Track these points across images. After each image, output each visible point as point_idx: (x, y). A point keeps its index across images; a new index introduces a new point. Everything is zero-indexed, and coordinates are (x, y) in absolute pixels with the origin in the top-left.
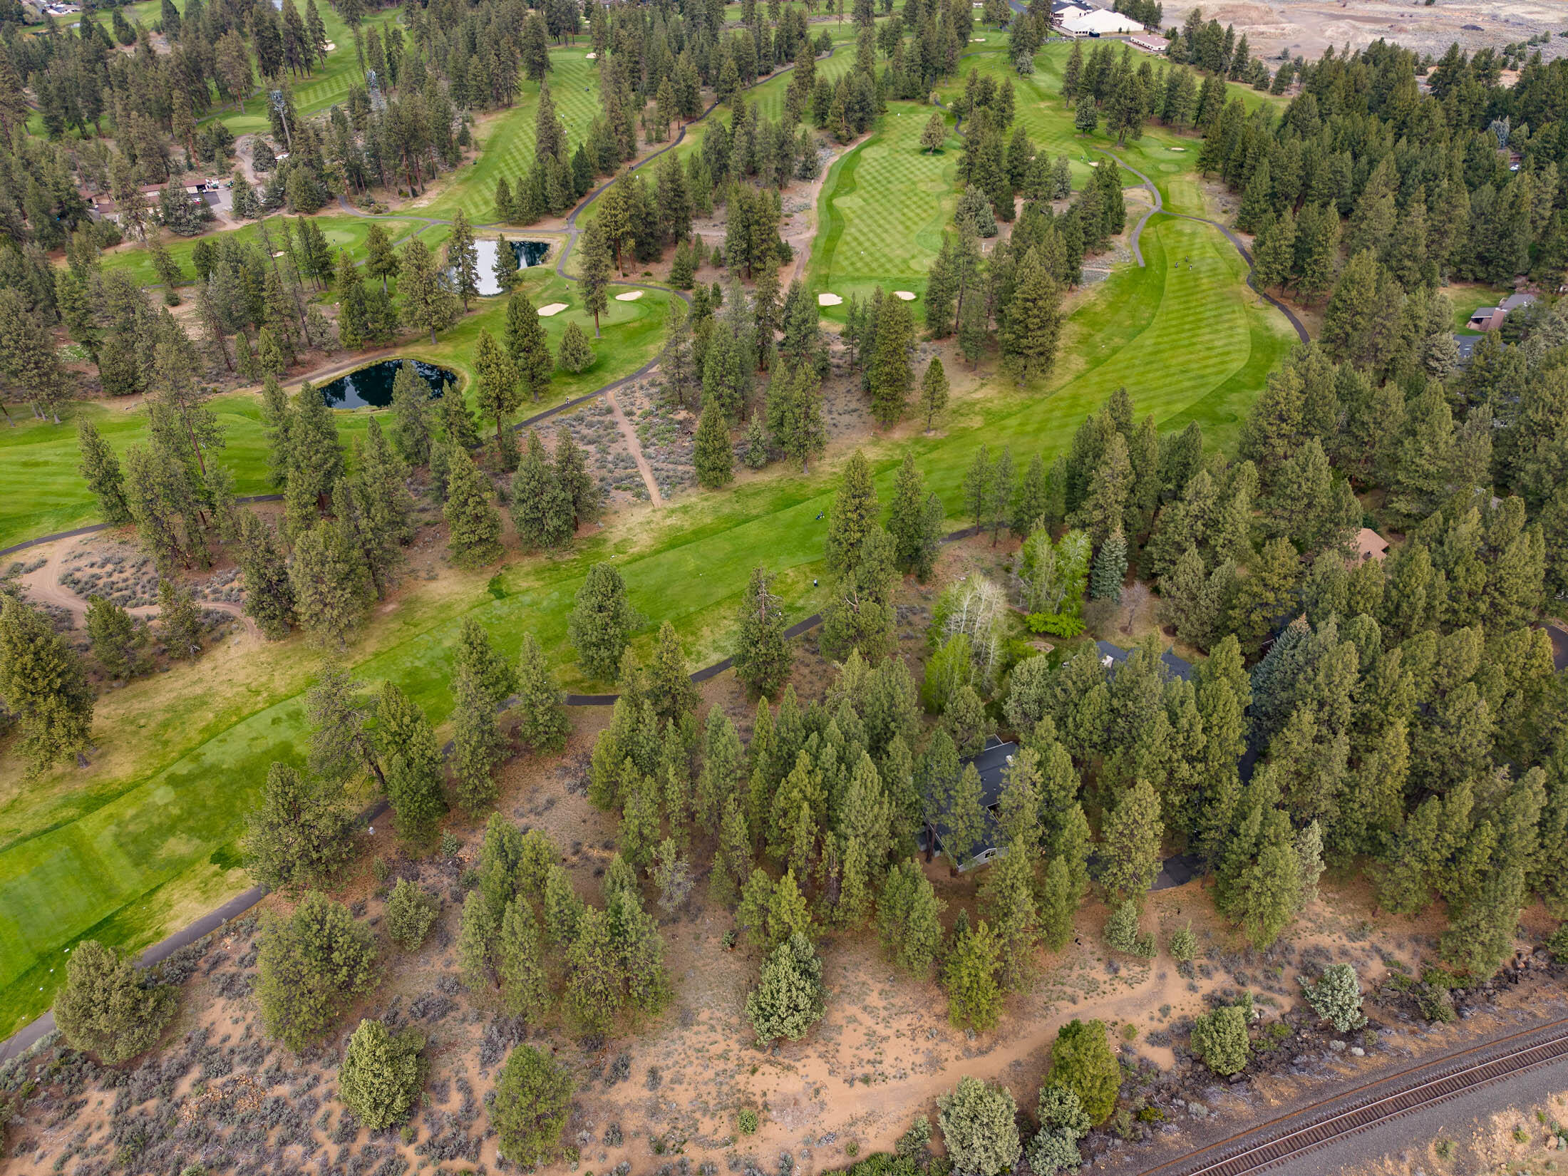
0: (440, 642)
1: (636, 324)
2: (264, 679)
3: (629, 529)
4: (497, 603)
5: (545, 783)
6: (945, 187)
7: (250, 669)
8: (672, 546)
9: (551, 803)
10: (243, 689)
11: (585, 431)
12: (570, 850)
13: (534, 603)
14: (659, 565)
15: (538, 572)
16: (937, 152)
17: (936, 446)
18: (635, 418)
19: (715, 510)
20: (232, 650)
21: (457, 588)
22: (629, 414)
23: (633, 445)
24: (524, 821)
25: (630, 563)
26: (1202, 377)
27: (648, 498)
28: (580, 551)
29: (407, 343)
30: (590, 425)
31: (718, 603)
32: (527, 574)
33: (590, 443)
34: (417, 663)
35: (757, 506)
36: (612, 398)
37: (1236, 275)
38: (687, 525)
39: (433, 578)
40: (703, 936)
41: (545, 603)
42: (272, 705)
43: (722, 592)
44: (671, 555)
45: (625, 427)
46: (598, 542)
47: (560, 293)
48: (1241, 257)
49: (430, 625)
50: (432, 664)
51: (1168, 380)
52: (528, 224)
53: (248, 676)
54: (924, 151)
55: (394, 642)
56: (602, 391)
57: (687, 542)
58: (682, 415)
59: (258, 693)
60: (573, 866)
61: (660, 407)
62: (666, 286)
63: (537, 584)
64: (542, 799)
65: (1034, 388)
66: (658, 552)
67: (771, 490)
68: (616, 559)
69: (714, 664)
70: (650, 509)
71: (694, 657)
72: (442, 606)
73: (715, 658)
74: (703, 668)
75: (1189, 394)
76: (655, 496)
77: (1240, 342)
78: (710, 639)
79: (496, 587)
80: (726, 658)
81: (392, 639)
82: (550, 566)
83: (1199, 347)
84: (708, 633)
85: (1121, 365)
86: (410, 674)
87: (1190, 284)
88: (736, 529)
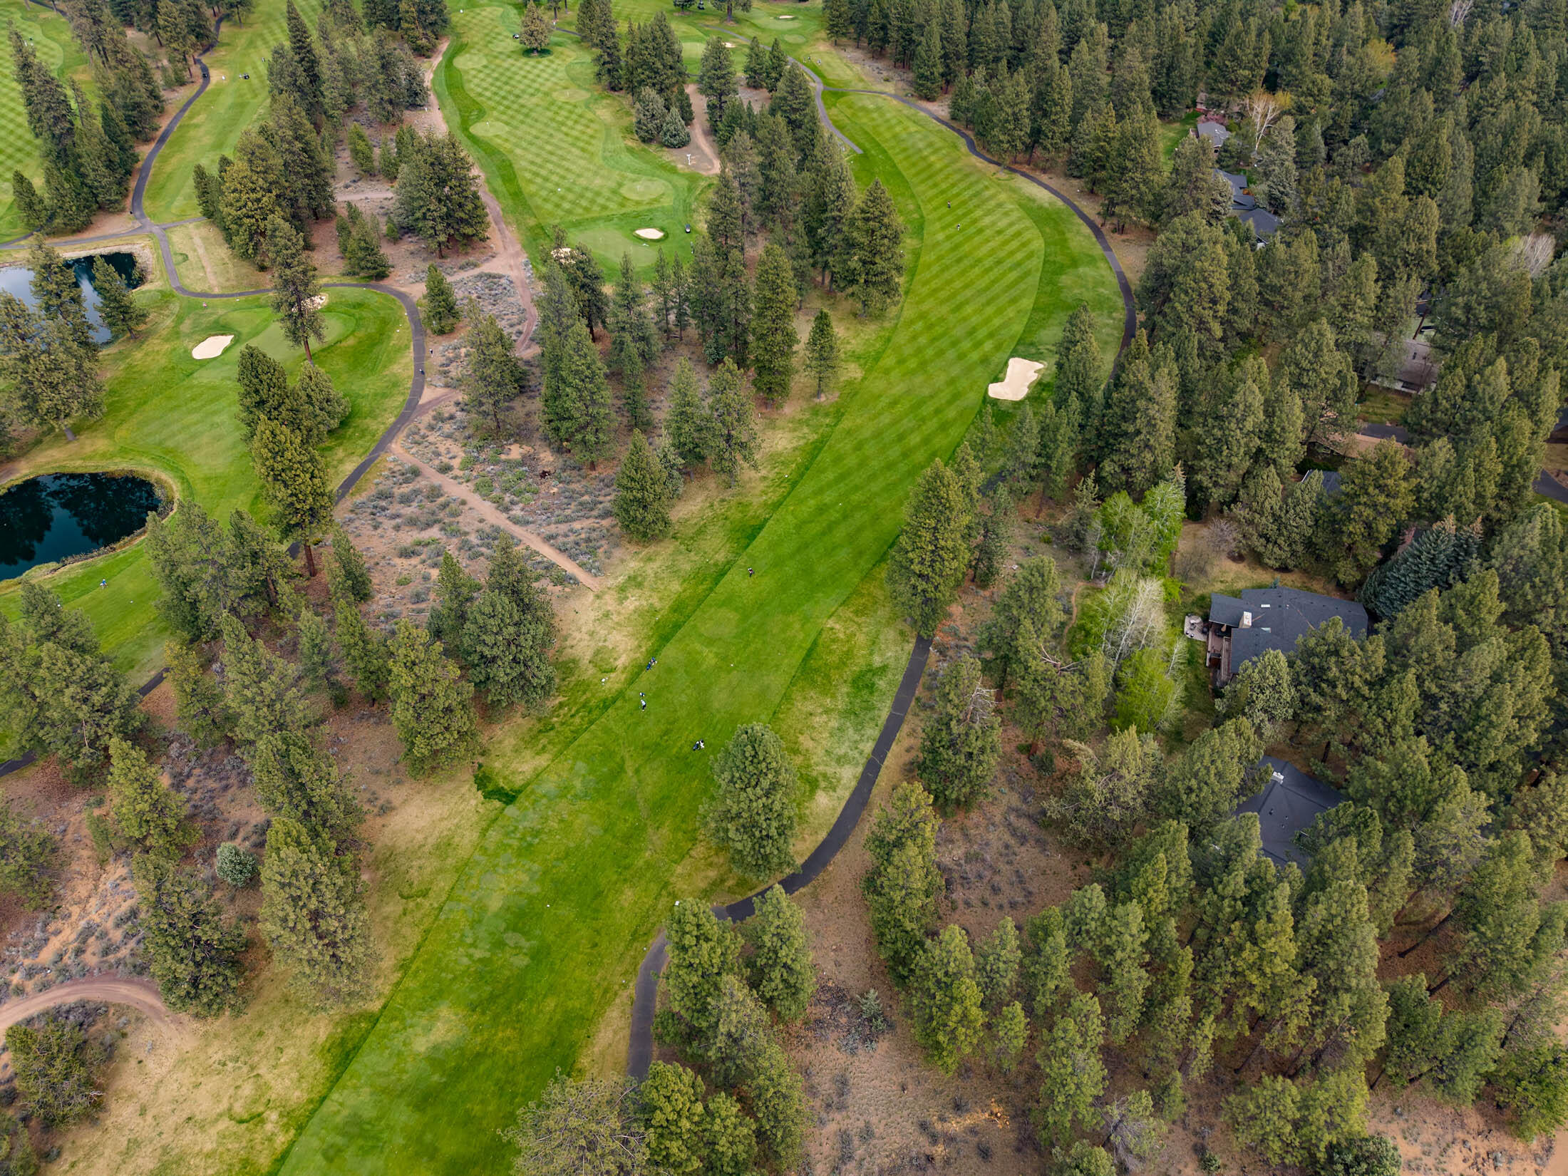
0: (484, 909)
1: (351, 341)
2: (248, 1090)
3: (592, 634)
4: (511, 810)
5: (809, 1056)
6: (585, 95)
7: (211, 1084)
8: (665, 639)
9: (843, 1084)
10: (224, 1124)
11: (409, 511)
12: (923, 1140)
13: (564, 791)
14: (670, 671)
15: (531, 740)
16: (544, 52)
17: (839, 415)
18: (456, 472)
19: (673, 570)
20: (151, 1064)
21: (437, 811)
22: (445, 469)
23: (483, 511)
24: (831, 1127)
25: (631, 681)
26: (1019, 264)
27: (577, 582)
29: (26, 450)
30: (406, 500)
31: (787, 697)
32: (517, 751)
33: (428, 525)
34: (478, 954)
35: (716, 548)
36: (400, 452)
37: (955, 147)
38: (655, 601)
39: (386, 809)
41: (578, 784)
42: (300, 1129)
43: (777, 681)
44: (671, 652)
45: (456, 490)
46: (568, 667)
47: (205, 321)
48: (944, 128)
49: (443, 884)
50: (499, 944)
51: (992, 275)
52: (79, 230)
53: (217, 1098)
54: (528, 52)
55: (414, 936)
56: (382, 445)
57: (677, 626)
58: (516, 452)
59: (258, 1119)
60: (947, 1162)
61: (480, 449)
62: (348, 280)
63: (543, 760)
64: (826, 1086)
65: (879, 316)
66: (654, 653)
67: (713, 521)
68: (612, 683)
69: (854, 784)
70: (591, 597)
71: (823, 784)
72: (438, 847)
73: (849, 776)
74: (847, 795)
75: (1023, 286)
76: (581, 575)
77: (1020, 219)
78: (820, 752)
79: (490, 787)
80: (860, 769)
81: (406, 931)
82: (539, 726)
83: (988, 232)
84: (810, 744)
85: (935, 269)
86: (480, 976)
87: (922, 165)
88: (719, 589)
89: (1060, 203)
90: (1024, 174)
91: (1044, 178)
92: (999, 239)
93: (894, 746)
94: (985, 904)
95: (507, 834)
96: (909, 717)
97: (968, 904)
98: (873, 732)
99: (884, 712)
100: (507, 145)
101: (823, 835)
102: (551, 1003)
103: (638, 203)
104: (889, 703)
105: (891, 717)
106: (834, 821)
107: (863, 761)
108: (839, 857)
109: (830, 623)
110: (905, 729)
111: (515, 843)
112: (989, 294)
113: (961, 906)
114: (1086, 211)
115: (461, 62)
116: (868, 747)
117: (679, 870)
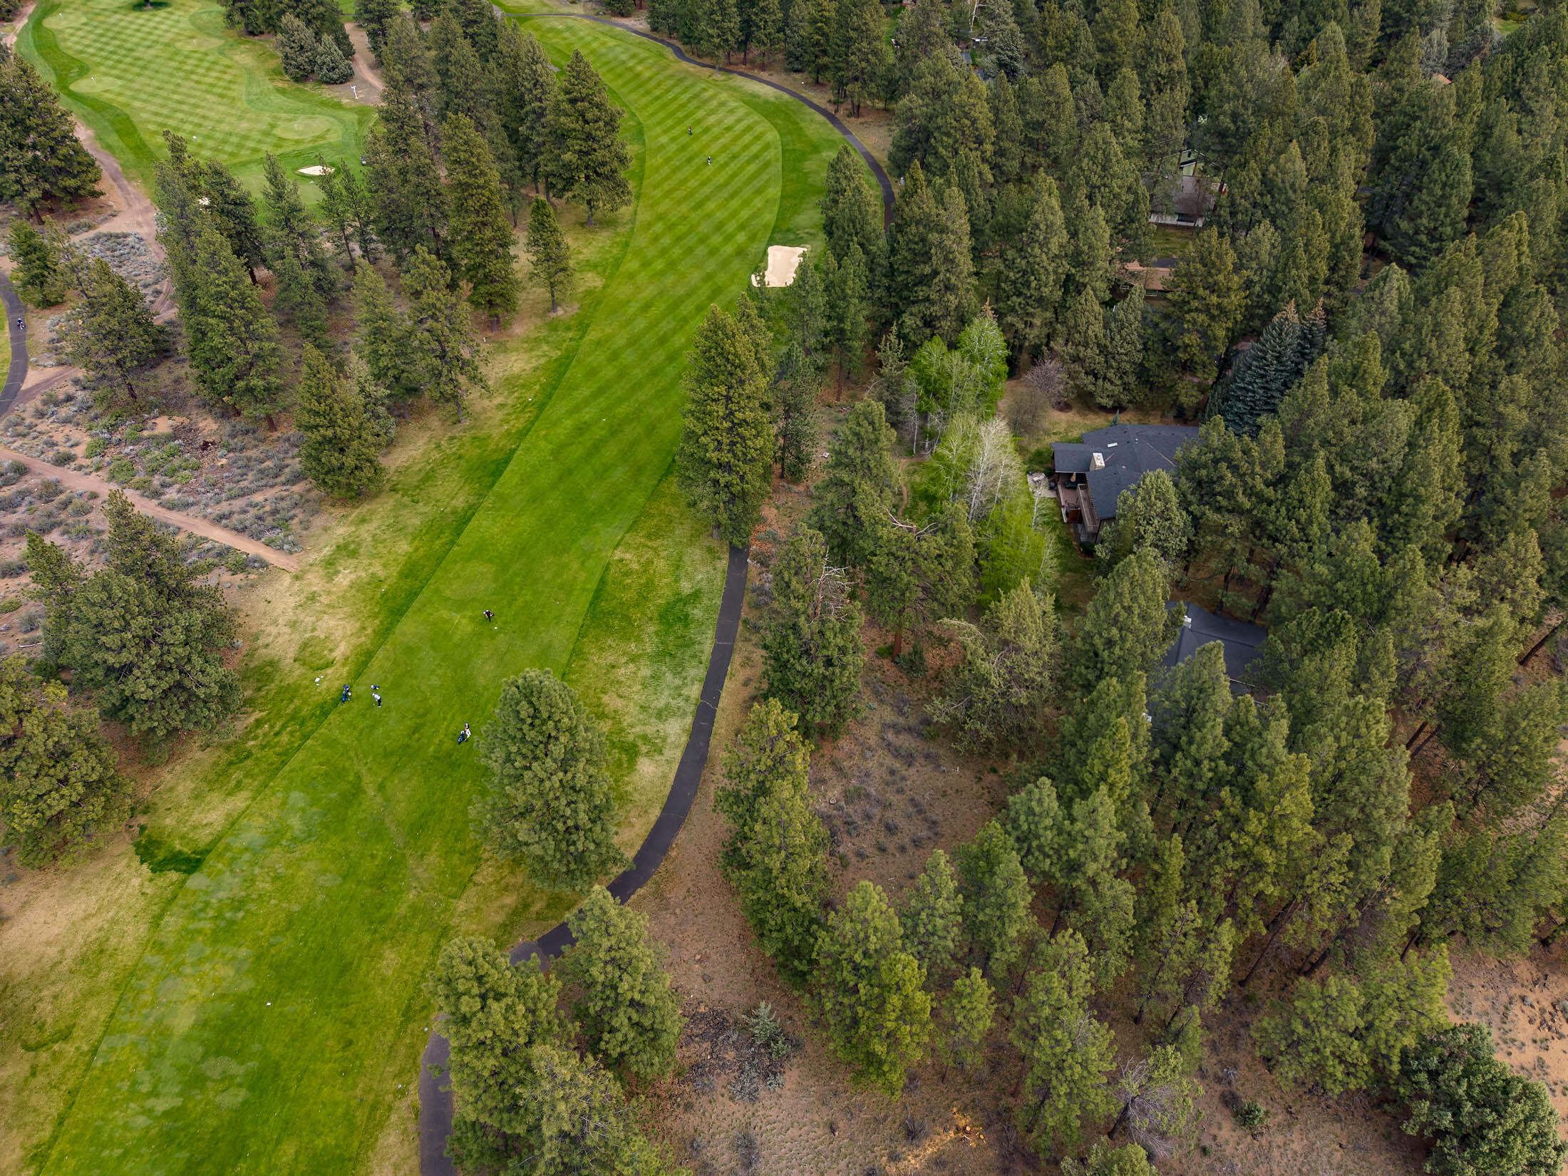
0: (163, 1032)
3: (293, 625)
4: (197, 881)
5: (693, 1120)
8: (397, 613)
9: (747, 1148)
11: (13, 518)
13: (275, 837)
14: (410, 650)
15: (217, 779)
17: (583, 327)
18: (81, 461)
19: (398, 529)
21: (78, 906)
22: (64, 460)
25: (358, 672)
27: (264, 564)
28: (249, 702)
30: (8, 505)
31: (577, 653)
32: (197, 796)
34: (161, 1105)
35: (452, 493)
38: (378, 570)
40: (1206, 1142)
41: (295, 822)
43: (561, 636)
44: (409, 627)
45: (81, 482)
46: (264, 673)
48: (645, 40)
49: (96, 1012)
50: (196, 1081)
51: (729, 171)
55: (50, 1105)
57: (412, 595)
58: (163, 425)
61: (112, 428)
63: (239, 801)
64: (725, 1158)
65: (610, 223)
66: (384, 633)
67: (442, 465)
68: (328, 682)
69: (684, 739)
70: (287, 580)
71: (644, 749)
72: (83, 959)
73: (676, 731)
74: (678, 754)
75: (765, 176)
76: (270, 555)
77: (747, 115)
78: (633, 709)
79: (161, 855)
80: (689, 720)
81: (38, 1100)
82: (226, 757)
83: (716, 130)
84: (619, 703)
85: (666, 170)
86: (168, 1138)
87: (628, 75)
88: (463, 539)
89: (786, 96)
90: (741, 74)
91: (764, 75)
92: (728, 136)
93: (727, 683)
94: (883, 850)
95: (193, 916)
96: (739, 644)
97: (861, 855)
98: (698, 670)
99: (707, 645)
100: (121, 99)
101: (655, 813)
102: (289, 1149)
103: (297, 142)
104: (711, 633)
105: (717, 649)
106: (667, 791)
107: (692, 708)
108: (682, 835)
109: (618, 554)
110: (737, 659)
111: (208, 926)
112: (730, 189)
113: (854, 860)
114: (815, 101)
115: (51, 23)
116: (695, 691)
117: (461, 906)
